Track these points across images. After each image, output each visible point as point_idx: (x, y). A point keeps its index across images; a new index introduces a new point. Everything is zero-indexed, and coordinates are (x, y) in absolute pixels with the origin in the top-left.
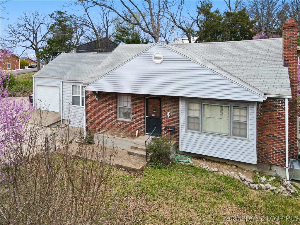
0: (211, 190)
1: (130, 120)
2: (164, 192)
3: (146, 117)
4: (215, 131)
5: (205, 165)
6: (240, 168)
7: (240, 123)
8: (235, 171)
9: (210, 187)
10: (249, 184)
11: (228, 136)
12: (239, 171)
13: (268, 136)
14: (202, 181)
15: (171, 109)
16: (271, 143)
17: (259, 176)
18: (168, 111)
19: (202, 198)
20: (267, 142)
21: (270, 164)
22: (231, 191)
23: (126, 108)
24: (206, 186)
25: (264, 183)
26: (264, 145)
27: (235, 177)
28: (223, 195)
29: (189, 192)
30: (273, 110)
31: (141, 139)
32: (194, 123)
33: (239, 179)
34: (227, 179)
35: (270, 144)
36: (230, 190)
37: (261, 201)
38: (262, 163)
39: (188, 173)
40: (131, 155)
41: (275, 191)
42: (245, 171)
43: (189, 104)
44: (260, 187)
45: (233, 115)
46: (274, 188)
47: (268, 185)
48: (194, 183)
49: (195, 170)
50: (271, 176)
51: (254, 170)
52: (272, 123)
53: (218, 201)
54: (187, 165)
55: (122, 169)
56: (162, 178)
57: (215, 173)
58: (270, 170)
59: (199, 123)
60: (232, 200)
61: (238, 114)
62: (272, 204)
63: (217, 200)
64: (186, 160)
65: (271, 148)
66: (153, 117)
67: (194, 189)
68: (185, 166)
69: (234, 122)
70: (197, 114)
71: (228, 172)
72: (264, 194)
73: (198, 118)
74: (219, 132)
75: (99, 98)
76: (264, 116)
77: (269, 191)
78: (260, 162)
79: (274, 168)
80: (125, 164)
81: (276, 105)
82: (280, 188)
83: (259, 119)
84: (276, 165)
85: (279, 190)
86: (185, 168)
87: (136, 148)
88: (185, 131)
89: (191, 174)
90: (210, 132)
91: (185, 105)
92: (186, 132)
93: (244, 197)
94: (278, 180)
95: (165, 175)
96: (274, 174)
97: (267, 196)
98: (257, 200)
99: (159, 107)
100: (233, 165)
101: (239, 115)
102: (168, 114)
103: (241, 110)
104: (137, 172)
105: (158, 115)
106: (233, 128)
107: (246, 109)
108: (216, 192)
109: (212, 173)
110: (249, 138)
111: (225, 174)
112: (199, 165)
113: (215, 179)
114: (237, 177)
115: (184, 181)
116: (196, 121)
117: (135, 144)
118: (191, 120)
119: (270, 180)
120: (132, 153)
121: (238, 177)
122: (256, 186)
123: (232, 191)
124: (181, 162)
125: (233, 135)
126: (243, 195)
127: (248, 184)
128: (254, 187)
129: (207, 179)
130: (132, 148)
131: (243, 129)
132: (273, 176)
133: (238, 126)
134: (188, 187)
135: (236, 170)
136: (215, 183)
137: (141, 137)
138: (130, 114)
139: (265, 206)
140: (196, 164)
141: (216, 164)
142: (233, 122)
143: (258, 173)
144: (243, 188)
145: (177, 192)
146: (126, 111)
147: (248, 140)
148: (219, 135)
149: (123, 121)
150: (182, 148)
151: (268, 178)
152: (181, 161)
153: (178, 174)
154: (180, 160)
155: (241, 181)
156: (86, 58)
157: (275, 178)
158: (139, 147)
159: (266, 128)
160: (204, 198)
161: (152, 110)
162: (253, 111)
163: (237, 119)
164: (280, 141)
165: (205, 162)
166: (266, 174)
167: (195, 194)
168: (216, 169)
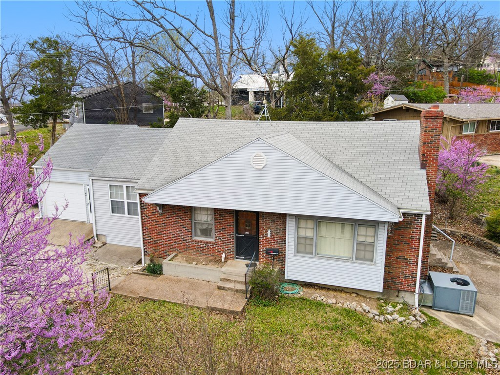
0: (332, 330)
1: (212, 240)
2: (278, 339)
3: (236, 236)
4: (332, 254)
5: (318, 296)
6: (361, 295)
7: (365, 244)
8: (356, 301)
9: (331, 325)
10: (374, 316)
11: (350, 259)
12: (361, 300)
13: (398, 258)
14: (319, 319)
15: (273, 226)
16: (401, 266)
17: (384, 305)
18: (269, 228)
19: (324, 341)
20: (395, 266)
21: (397, 290)
22: (355, 328)
23: (204, 223)
24: (325, 324)
25: (391, 314)
26: (392, 269)
27: (357, 309)
28: (346, 335)
29: (308, 335)
30: (406, 228)
31: (231, 265)
32: (305, 245)
33: (362, 311)
34: (348, 313)
35: (399, 268)
36: (353, 327)
37: (389, 337)
38: (388, 289)
39: (301, 309)
40: (223, 289)
41: (403, 322)
42: (368, 300)
43: (300, 220)
44: (386, 319)
45: (358, 235)
46: (402, 319)
47: (396, 316)
48: (311, 322)
49: (309, 305)
50: (398, 303)
51: (378, 297)
52: (405, 243)
53: (342, 343)
54: (296, 298)
55: (217, 312)
56: (272, 320)
57: (333, 305)
58: (397, 296)
59: (313, 245)
60: (357, 339)
61: (364, 233)
62: (402, 338)
63: (341, 341)
64: (295, 291)
65: (399, 272)
66: (246, 236)
67: (312, 330)
68: (295, 300)
69: (359, 243)
70: (310, 233)
71: (348, 303)
72: (391, 328)
73: (312, 239)
74: (337, 255)
75: (163, 210)
76: (394, 235)
77: (396, 322)
78: (386, 289)
79: (402, 294)
80: (219, 305)
81: (410, 222)
82: (409, 319)
83: (389, 238)
84: (404, 291)
85: (408, 321)
86: (296, 303)
87: (228, 280)
88: (293, 255)
89: (305, 310)
90: (327, 255)
91: (294, 223)
92: (295, 256)
93: (371, 334)
94: (406, 308)
95: (275, 316)
96: (401, 301)
97: (395, 329)
98: (384, 336)
99: (254, 222)
100: (353, 293)
101: (365, 235)
102: (269, 232)
103: (368, 229)
104: (237, 315)
105: (254, 234)
106: (356, 250)
107: (375, 228)
108: (339, 331)
109: (330, 306)
110: (375, 262)
111: (345, 306)
112: (313, 297)
113: (334, 315)
114: (359, 309)
115: (299, 321)
116: (308, 242)
117: (225, 273)
118: (302, 241)
119: (397, 309)
120: (224, 287)
121: (361, 309)
122: (382, 318)
123: (357, 328)
124: (289, 294)
125: (357, 259)
126: (369, 332)
127: (372, 316)
128: (380, 319)
129: (325, 315)
130: (222, 280)
131: (369, 251)
132: (399, 303)
133: (362, 248)
134: (305, 328)
135: (357, 299)
136: (336, 320)
137: (229, 262)
138: (211, 230)
139: (395, 343)
140: (308, 295)
141: (332, 293)
142: (357, 243)
143: (383, 301)
144: (368, 322)
145: (294, 338)
146: (205, 227)
147: (375, 265)
148: (338, 260)
149: (201, 242)
150: (289, 276)
151: (394, 307)
152: (288, 292)
153: (289, 312)
154: (287, 290)
155: (364, 313)
156: (121, 136)
157: (402, 305)
158: (231, 279)
159: (396, 248)
160: (327, 341)
161: (245, 227)
162: (383, 231)
163: (362, 239)
164: (412, 263)
165: (318, 291)
166: (392, 301)
167: (315, 337)
168: (334, 301)
